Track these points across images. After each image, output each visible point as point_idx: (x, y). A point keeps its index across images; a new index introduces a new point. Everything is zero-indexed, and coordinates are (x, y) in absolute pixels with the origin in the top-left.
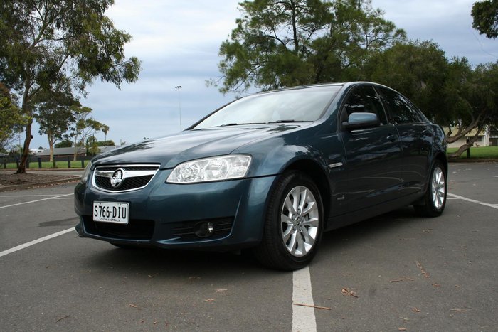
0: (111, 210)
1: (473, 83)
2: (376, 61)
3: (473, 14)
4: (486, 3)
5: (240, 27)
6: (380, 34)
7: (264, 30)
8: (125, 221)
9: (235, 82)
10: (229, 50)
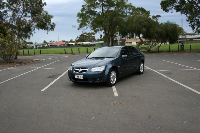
0: (79, 76)
1: (159, 28)
2: (129, 21)
3: (161, 4)
4: (165, 1)
5: (84, 8)
6: (131, 10)
7: (92, 9)
8: (83, 78)
9: (82, 27)
10: (80, 15)
